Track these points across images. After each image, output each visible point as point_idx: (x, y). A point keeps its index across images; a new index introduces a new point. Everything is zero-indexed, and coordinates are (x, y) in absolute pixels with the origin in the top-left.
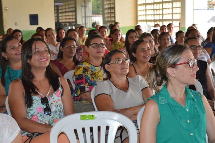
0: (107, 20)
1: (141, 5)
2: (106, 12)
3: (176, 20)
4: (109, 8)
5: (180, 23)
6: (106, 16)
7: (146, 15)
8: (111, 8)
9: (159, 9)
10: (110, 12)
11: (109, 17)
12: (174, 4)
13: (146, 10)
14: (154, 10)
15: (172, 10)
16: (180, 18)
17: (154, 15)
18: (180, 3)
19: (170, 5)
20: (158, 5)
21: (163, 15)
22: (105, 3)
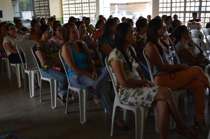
0: (37, 14)
1: (65, 4)
2: (36, 9)
3: (92, 13)
4: (38, 7)
5: (95, 16)
6: (36, 11)
7: (69, 11)
8: (40, 6)
9: (79, 7)
10: (39, 9)
11: (38, 12)
12: (91, 4)
13: (69, 8)
14: (75, 7)
15: (89, 8)
16: (95, 12)
17: (75, 11)
18: (95, 3)
19: (88, 4)
20: (78, 5)
21: (82, 10)
22: (35, 3)
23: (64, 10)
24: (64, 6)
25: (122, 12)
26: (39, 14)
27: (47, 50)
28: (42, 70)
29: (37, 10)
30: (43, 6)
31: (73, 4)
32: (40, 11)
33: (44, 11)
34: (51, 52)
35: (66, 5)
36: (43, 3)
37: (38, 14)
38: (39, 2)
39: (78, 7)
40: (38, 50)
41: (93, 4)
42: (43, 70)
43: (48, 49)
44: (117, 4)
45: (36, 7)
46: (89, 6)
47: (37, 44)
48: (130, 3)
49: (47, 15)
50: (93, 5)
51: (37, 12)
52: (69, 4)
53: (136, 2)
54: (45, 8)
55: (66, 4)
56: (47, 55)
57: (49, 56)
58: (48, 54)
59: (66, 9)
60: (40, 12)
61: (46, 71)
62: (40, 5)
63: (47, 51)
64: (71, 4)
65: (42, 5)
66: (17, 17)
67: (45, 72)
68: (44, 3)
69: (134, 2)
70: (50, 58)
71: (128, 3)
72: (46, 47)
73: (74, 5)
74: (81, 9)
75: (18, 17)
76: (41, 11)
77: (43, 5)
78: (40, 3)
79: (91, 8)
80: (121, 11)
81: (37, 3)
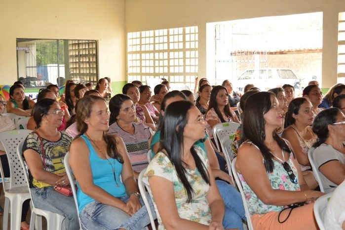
0: (72, 72)
1: (132, 53)
2: (71, 60)
3: (190, 74)
4: (76, 56)
5: (196, 79)
6: (71, 66)
7: (141, 67)
8: (81, 55)
9: (163, 60)
10: (77, 61)
11: (76, 68)
12: (188, 53)
13: (141, 60)
14: (154, 60)
15: (184, 62)
16: (197, 71)
17: (154, 67)
18: (197, 52)
19: (181, 54)
20: (161, 54)
21: (169, 67)
22: (70, 48)
23: (130, 64)
24: (130, 57)
25: (270, 70)
26: (78, 72)
27: (49, 150)
28: (35, 192)
29: (73, 62)
30: (85, 56)
31: (149, 52)
32: (79, 66)
33: (88, 66)
34: (57, 155)
35: (134, 55)
36: (87, 47)
37: (75, 72)
38: (79, 46)
39: (159, 60)
40: (29, 148)
41: (193, 52)
42: (37, 192)
43: (50, 148)
44: (258, 53)
45: (72, 56)
46: (184, 58)
47: (30, 136)
48: (287, 50)
49: (93, 74)
50: (193, 56)
51: (73, 68)
52: (141, 52)
53: (302, 49)
54: (91, 60)
55: (136, 52)
56: (47, 162)
57: (50, 164)
58: (48, 158)
59: (135, 63)
60: (79, 68)
61: (42, 194)
62: (81, 53)
63: (47, 151)
64: (146, 52)
65: (84, 53)
66: (31, 76)
67: (40, 197)
68: (89, 49)
69: (298, 49)
70: (52, 167)
71: (283, 50)
72: (47, 144)
73: (152, 55)
74: (166, 63)
75: (34, 76)
76: (82, 66)
77: (87, 53)
78: (81, 48)
79: (187, 61)
80: (267, 69)
81: (74, 48)
